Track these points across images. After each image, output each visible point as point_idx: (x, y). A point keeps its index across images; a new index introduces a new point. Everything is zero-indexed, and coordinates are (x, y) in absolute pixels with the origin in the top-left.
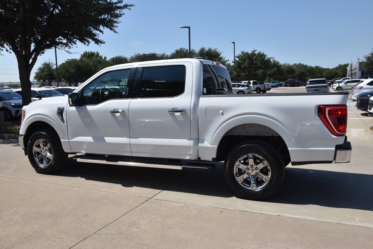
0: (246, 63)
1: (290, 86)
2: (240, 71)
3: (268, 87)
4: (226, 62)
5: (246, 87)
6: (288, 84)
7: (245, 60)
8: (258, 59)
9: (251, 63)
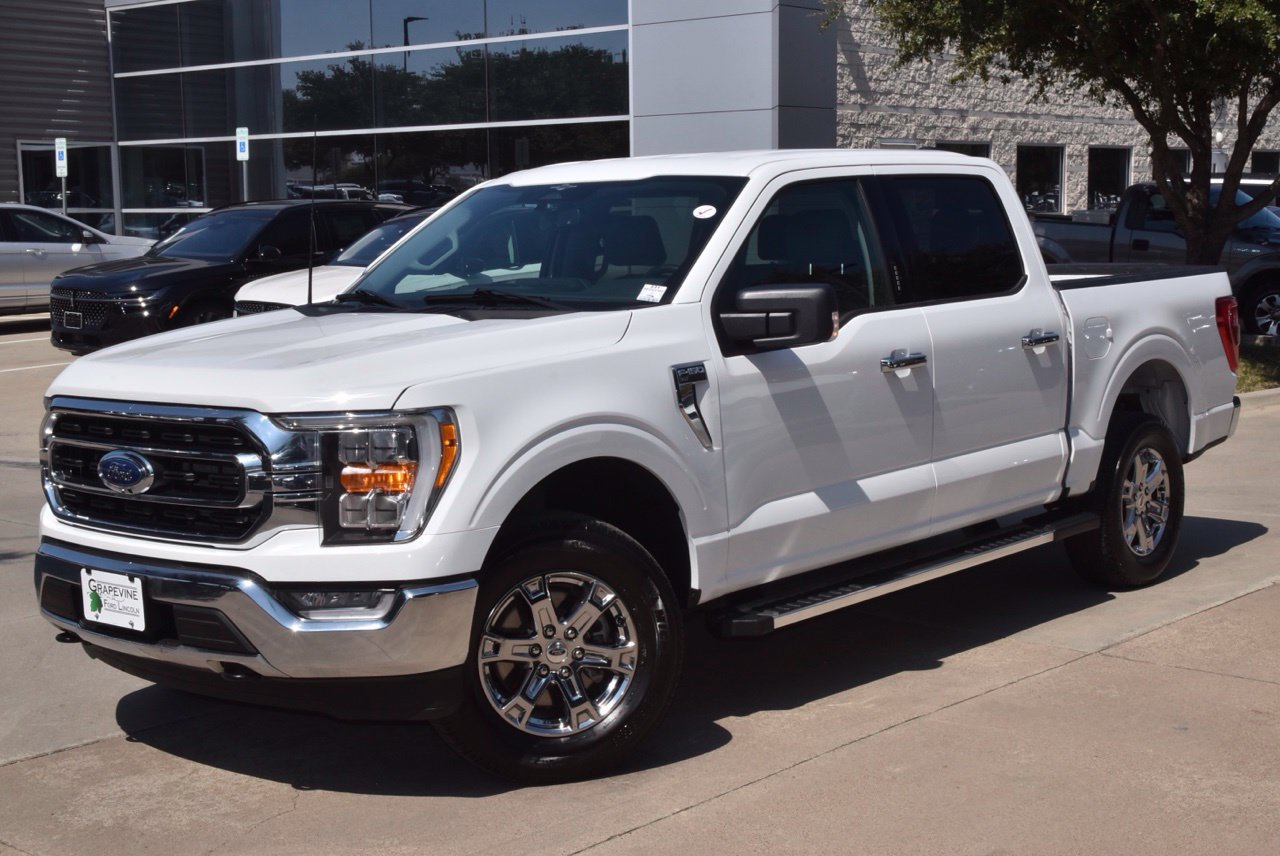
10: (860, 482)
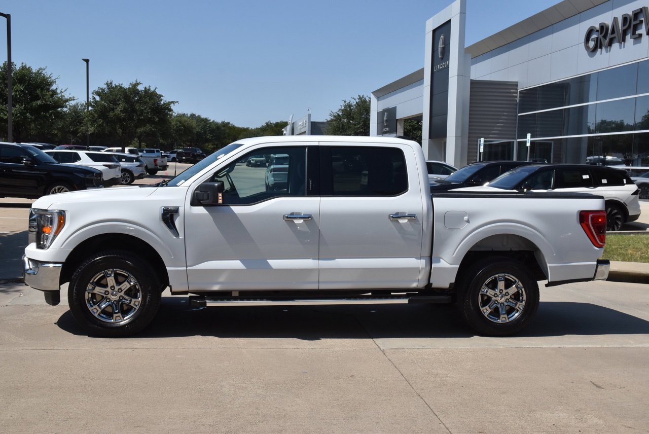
0: (119, 109)
1: (186, 161)
2: (105, 125)
3: (162, 162)
4: (67, 101)
5: (136, 162)
6: (184, 158)
7: (115, 102)
8: (146, 103)
9: (131, 110)
10: (268, 261)
